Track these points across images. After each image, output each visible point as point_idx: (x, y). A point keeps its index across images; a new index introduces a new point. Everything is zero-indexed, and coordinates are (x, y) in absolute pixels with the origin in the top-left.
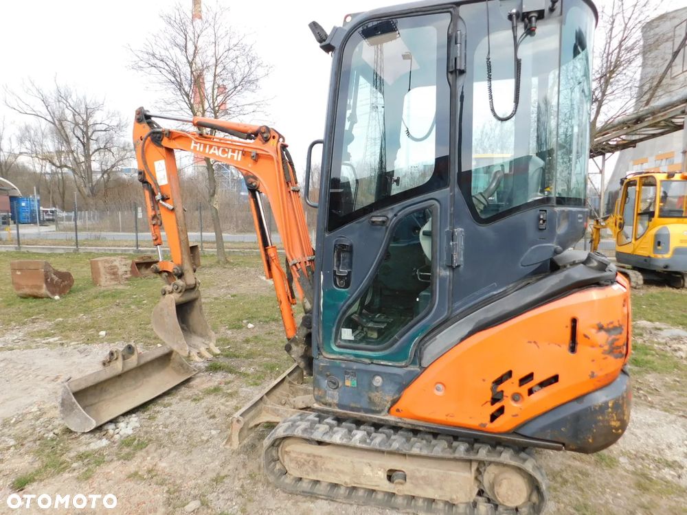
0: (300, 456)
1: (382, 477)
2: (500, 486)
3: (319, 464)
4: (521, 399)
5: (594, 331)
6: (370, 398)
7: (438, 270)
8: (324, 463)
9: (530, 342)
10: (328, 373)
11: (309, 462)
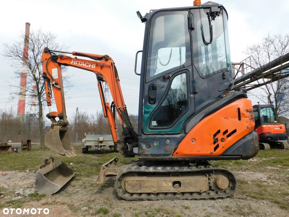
0: (133, 182)
1: (171, 186)
2: (219, 180)
3: (142, 185)
4: (224, 140)
5: (246, 112)
6: (165, 149)
7: (190, 95)
8: (144, 183)
9: (225, 118)
10: (146, 141)
11: (137, 184)
